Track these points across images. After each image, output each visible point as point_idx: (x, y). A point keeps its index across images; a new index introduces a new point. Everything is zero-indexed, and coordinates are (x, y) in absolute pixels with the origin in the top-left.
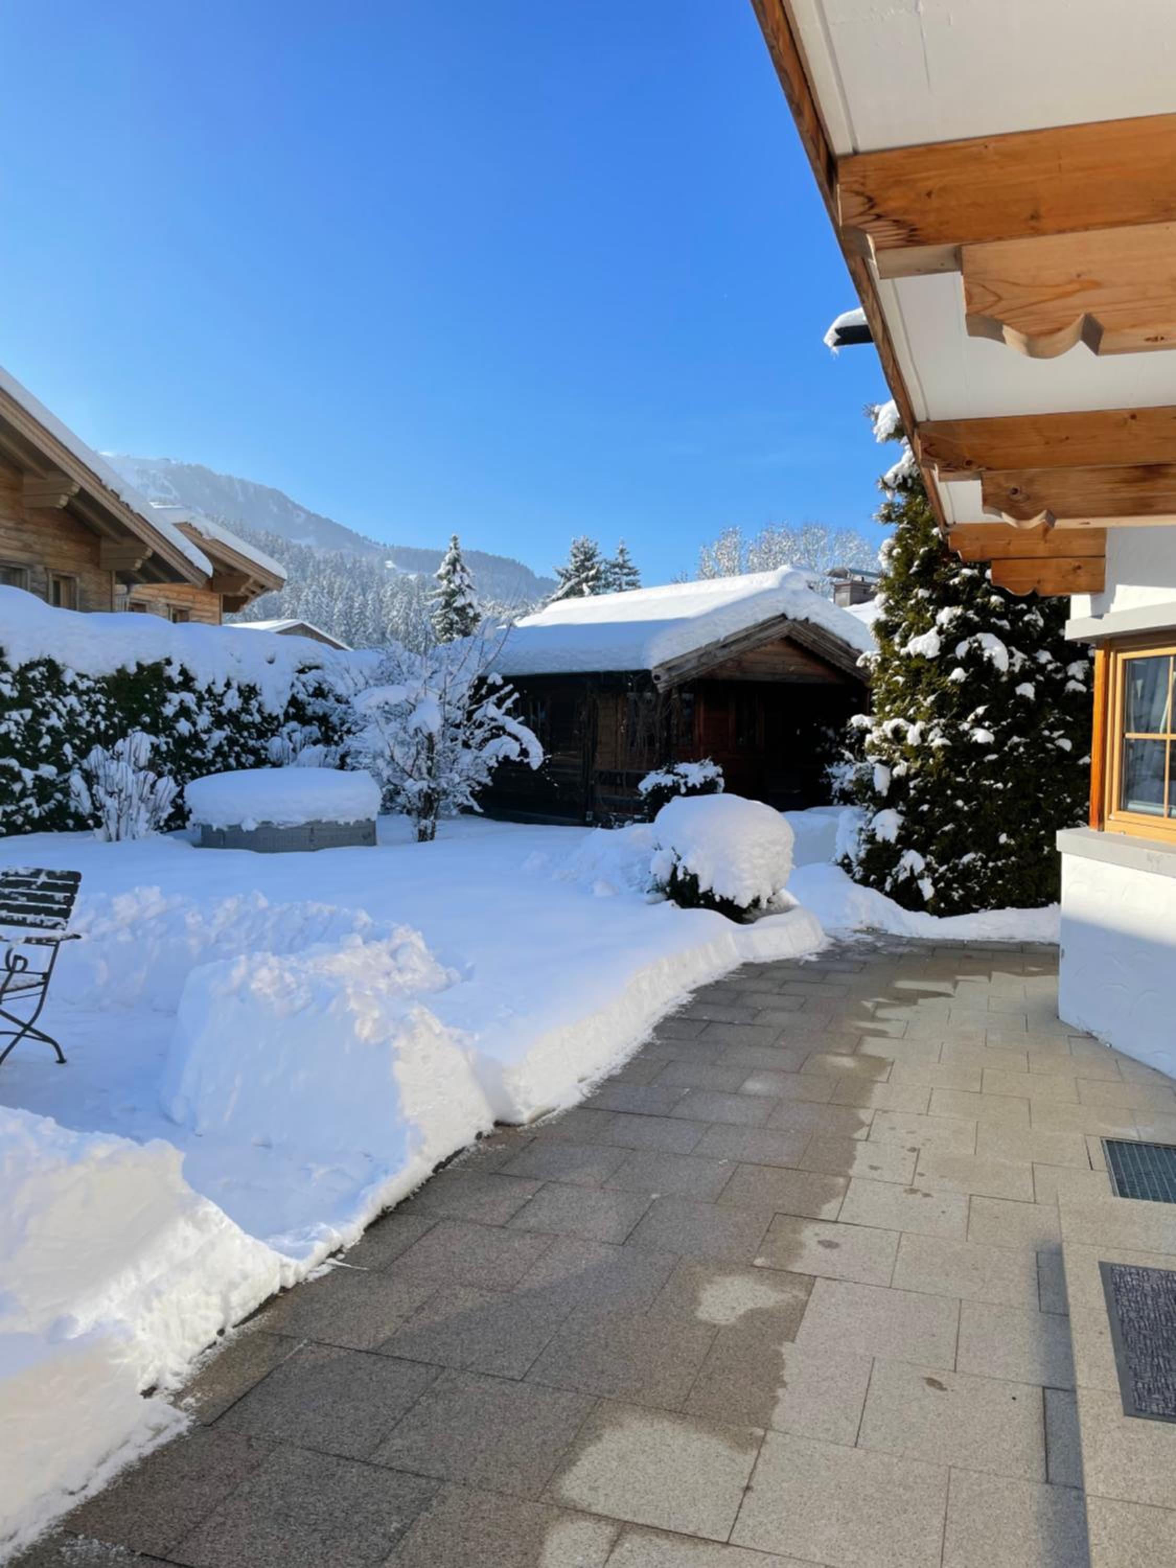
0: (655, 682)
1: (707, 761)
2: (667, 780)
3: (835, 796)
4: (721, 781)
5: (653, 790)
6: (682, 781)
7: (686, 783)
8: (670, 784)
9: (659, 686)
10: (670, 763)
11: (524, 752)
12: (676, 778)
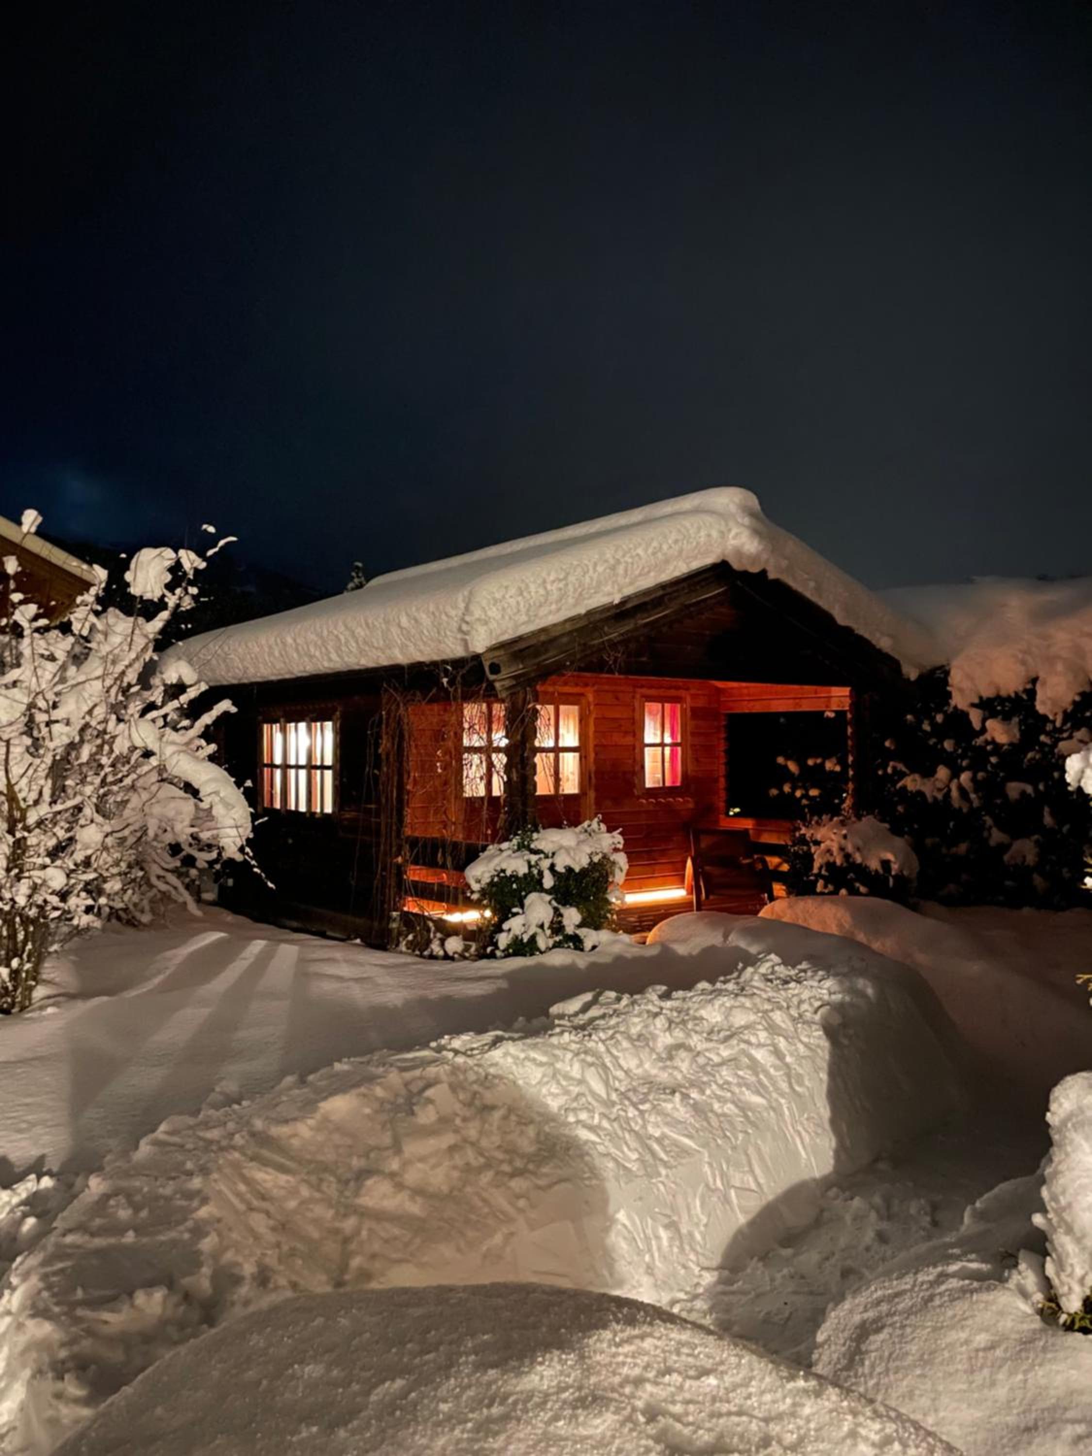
0: (492, 677)
1: (595, 824)
2: (517, 865)
3: (819, 876)
4: (621, 859)
5: (491, 884)
6: (545, 864)
7: (552, 868)
8: (523, 870)
9: (497, 685)
10: (525, 832)
11: (205, 816)
12: (534, 858)
